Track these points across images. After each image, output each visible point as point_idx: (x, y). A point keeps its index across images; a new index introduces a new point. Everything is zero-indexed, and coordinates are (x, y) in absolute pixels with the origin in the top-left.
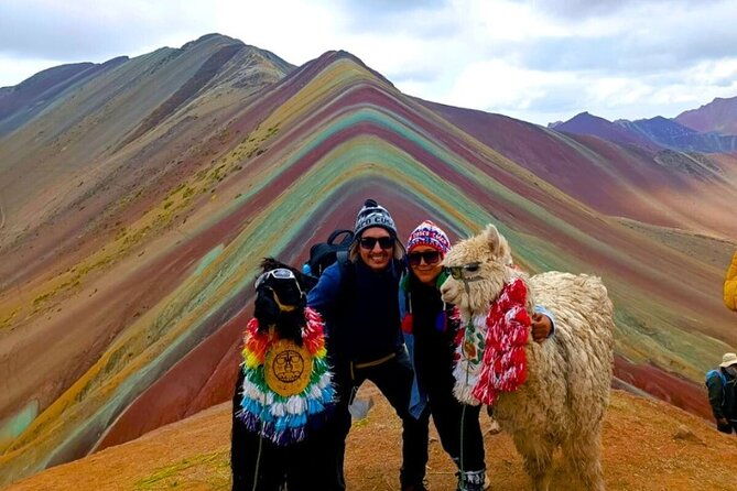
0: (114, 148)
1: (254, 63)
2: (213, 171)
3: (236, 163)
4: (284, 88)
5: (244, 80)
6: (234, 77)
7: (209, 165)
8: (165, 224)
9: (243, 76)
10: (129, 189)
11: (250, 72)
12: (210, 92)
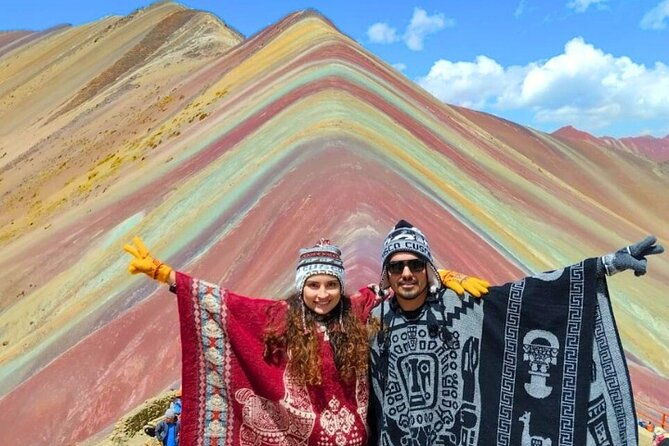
0: (45, 120)
1: (209, 31)
2: (148, 139)
3: (174, 128)
4: (239, 52)
5: (197, 49)
6: (185, 46)
7: (144, 133)
8: (83, 195)
9: (196, 45)
10: (53, 161)
11: (204, 40)
12: (158, 61)
